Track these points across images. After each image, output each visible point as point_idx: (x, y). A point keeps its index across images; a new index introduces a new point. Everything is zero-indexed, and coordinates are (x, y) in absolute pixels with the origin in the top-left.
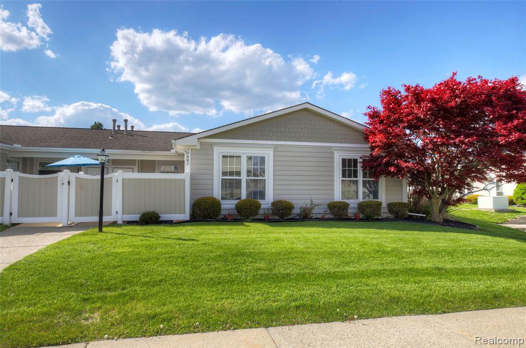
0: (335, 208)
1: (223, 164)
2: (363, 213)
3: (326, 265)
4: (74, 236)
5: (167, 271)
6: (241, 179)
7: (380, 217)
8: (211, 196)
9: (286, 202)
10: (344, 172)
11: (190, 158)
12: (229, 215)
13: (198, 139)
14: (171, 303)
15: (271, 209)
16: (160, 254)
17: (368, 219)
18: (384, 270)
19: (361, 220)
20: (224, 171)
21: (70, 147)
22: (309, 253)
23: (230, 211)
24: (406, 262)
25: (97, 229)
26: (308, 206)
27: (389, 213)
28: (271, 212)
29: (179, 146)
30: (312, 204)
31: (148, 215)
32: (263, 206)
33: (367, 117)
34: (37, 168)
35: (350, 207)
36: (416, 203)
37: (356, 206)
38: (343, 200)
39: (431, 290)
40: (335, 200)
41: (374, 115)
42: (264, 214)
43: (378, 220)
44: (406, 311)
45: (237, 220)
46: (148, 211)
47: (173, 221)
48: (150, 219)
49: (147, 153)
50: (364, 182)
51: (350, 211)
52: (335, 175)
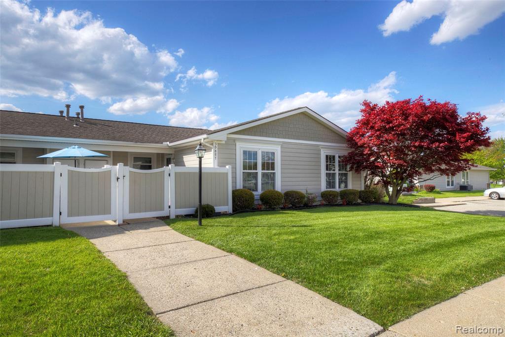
1: (244, 158)
6: (262, 170)
10: (327, 166)
11: (217, 153)
12: (258, 205)
13: (227, 134)
20: (244, 165)
38: (327, 190)
47: (220, 213)
50: (339, 174)
52: (322, 169)
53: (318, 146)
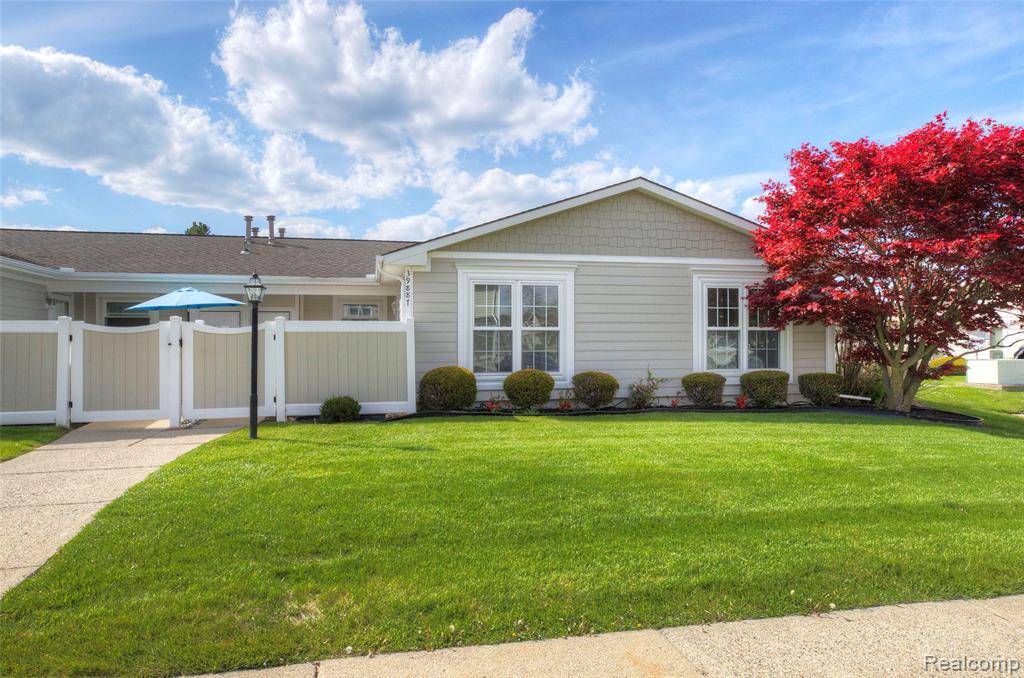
0: (696, 386)
1: (477, 302)
2: (751, 396)
3: (727, 501)
4: (204, 446)
5: (419, 515)
6: (511, 332)
7: (784, 404)
8: (454, 365)
9: (602, 375)
10: (711, 315)
11: (411, 291)
12: (492, 402)
13: (429, 252)
14: (452, 580)
15: (572, 389)
16: (392, 481)
17: (762, 408)
18: (844, 508)
19: (748, 409)
20: (478, 316)
21: (169, 272)
22: (684, 477)
23: (495, 395)
24: (881, 493)
25: (247, 433)
26: (645, 383)
27: (801, 396)
28: (573, 395)
29: (389, 268)
30: (649, 379)
31: (337, 403)
32: (557, 384)
33: (765, 205)
34: (103, 313)
35: (726, 383)
36: (851, 375)
37: (737, 381)
38: (710, 371)
39: (954, 548)
40: (695, 371)
41: (778, 202)
42: (561, 400)
43: (780, 409)
44: (923, 591)
45: (505, 411)
46: (337, 396)
47: (384, 415)
48: (341, 411)
49: (319, 281)
50: (751, 334)
51: (726, 391)
52: (695, 322)
53: (685, 267)
